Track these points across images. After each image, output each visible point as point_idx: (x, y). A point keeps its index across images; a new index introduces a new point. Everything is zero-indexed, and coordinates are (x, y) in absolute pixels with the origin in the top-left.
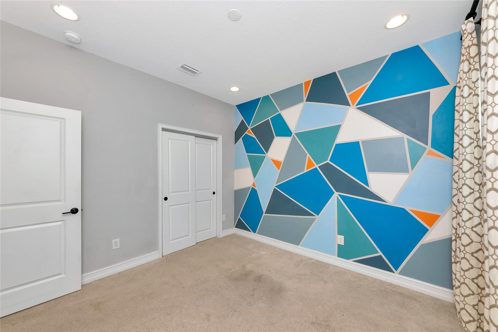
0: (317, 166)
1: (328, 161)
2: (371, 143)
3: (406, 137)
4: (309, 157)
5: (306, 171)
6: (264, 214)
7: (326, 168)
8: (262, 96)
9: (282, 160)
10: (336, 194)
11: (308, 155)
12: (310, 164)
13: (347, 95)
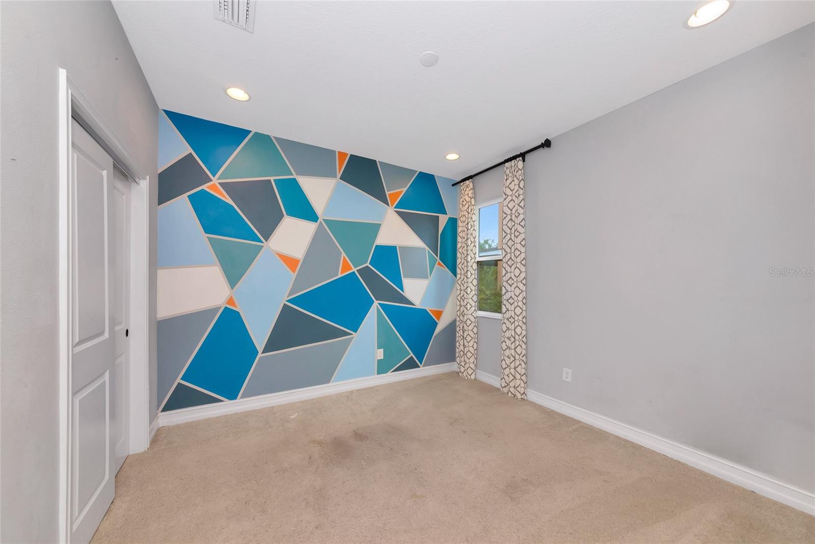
0: (355, 270)
1: (368, 264)
2: (405, 249)
3: (427, 248)
4: (344, 257)
5: (340, 276)
6: (260, 355)
7: (365, 272)
8: (254, 130)
9: (301, 257)
10: (376, 303)
11: (343, 254)
12: (346, 267)
13: (387, 193)
